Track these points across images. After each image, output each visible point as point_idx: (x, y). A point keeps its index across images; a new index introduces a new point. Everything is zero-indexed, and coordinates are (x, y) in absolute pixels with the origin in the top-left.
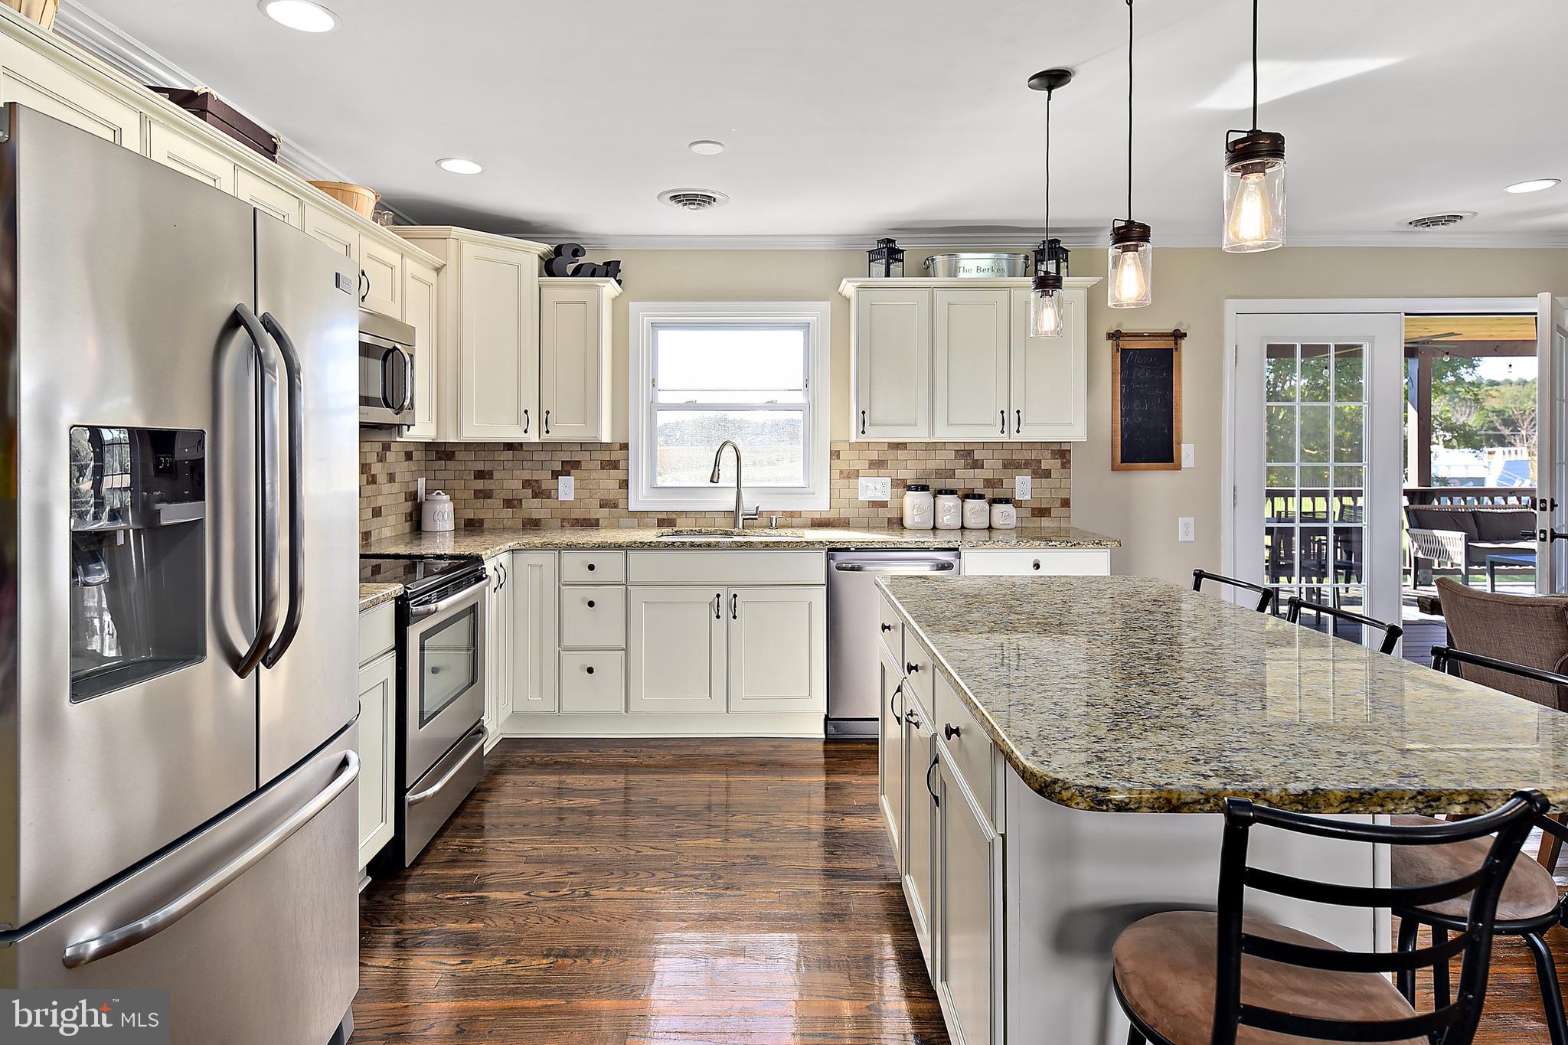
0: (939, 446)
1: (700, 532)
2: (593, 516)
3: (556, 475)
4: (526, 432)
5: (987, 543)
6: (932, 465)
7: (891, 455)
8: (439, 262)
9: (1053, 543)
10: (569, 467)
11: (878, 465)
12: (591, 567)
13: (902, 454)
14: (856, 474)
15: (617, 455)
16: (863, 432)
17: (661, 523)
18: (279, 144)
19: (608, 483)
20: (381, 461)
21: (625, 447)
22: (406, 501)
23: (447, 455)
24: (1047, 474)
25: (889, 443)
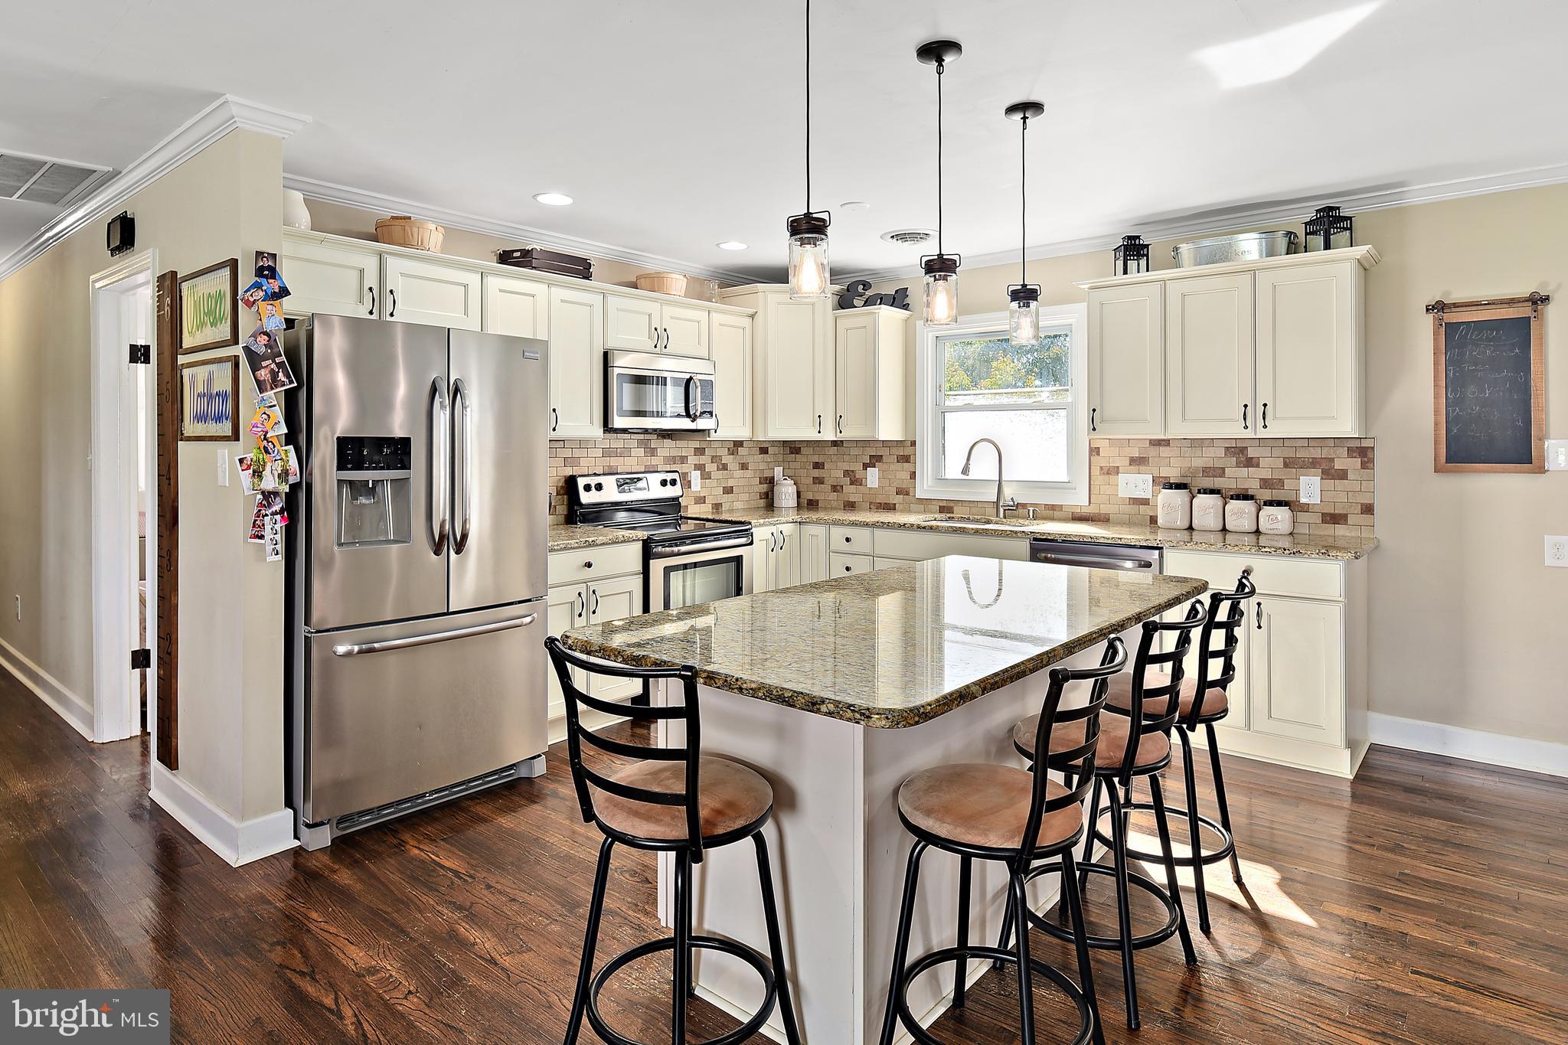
0: (1207, 442)
1: (969, 519)
2: (891, 502)
3: (866, 466)
4: (819, 432)
5: (1189, 544)
6: (1198, 463)
7: (1152, 452)
8: (751, 311)
9: (1266, 550)
10: (875, 460)
11: (1138, 462)
12: (848, 540)
13: (1164, 451)
14: (1116, 470)
15: (908, 451)
16: (1094, 429)
17: (942, 510)
18: (592, 263)
19: (901, 473)
20: (733, 454)
21: (913, 443)
22: (760, 483)
23: (796, 450)
24: (1343, 475)
25: (1150, 440)
